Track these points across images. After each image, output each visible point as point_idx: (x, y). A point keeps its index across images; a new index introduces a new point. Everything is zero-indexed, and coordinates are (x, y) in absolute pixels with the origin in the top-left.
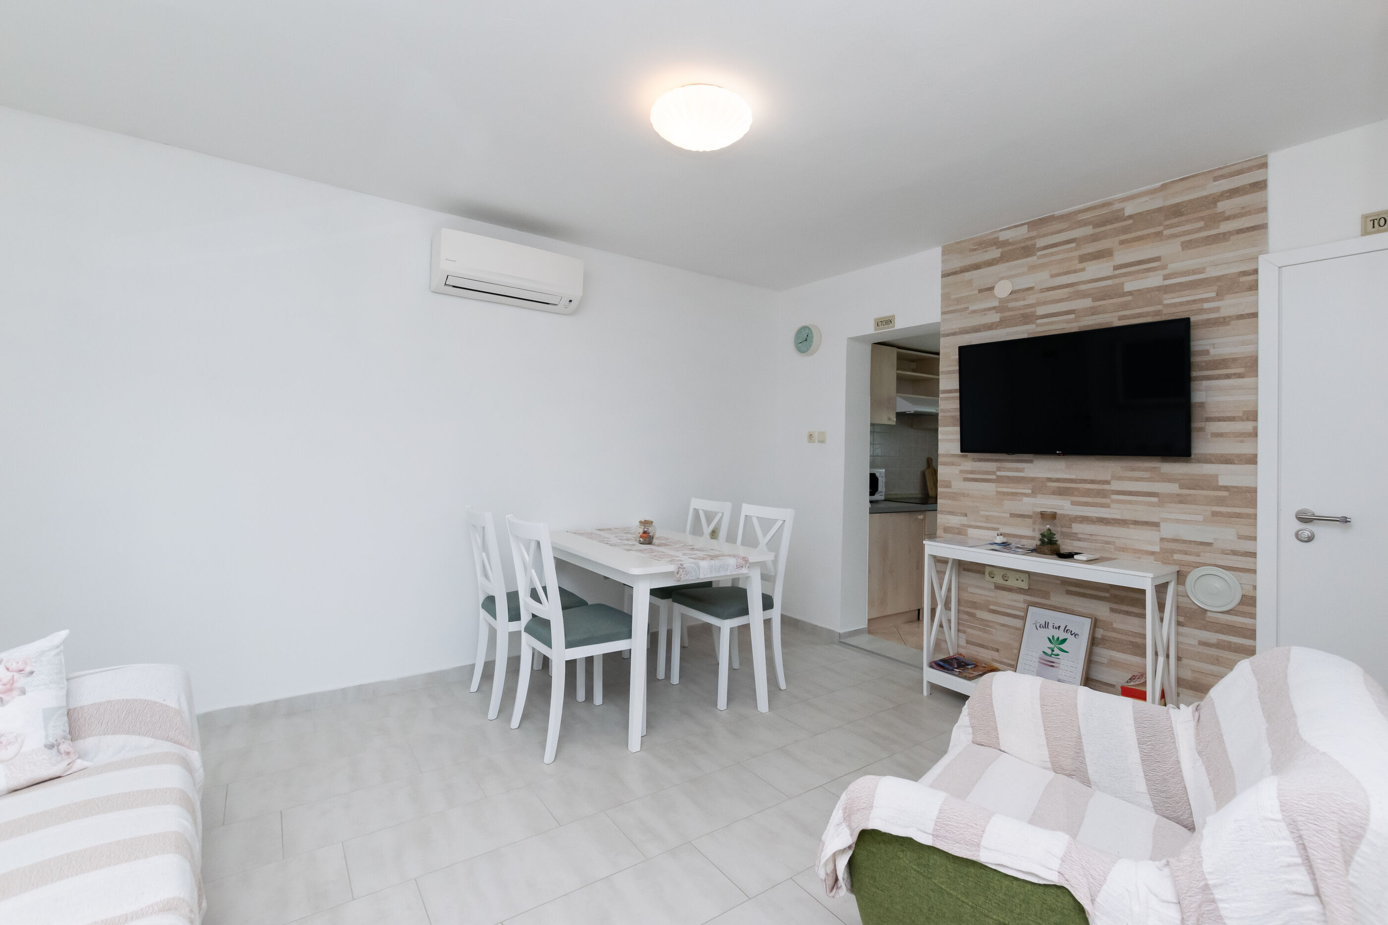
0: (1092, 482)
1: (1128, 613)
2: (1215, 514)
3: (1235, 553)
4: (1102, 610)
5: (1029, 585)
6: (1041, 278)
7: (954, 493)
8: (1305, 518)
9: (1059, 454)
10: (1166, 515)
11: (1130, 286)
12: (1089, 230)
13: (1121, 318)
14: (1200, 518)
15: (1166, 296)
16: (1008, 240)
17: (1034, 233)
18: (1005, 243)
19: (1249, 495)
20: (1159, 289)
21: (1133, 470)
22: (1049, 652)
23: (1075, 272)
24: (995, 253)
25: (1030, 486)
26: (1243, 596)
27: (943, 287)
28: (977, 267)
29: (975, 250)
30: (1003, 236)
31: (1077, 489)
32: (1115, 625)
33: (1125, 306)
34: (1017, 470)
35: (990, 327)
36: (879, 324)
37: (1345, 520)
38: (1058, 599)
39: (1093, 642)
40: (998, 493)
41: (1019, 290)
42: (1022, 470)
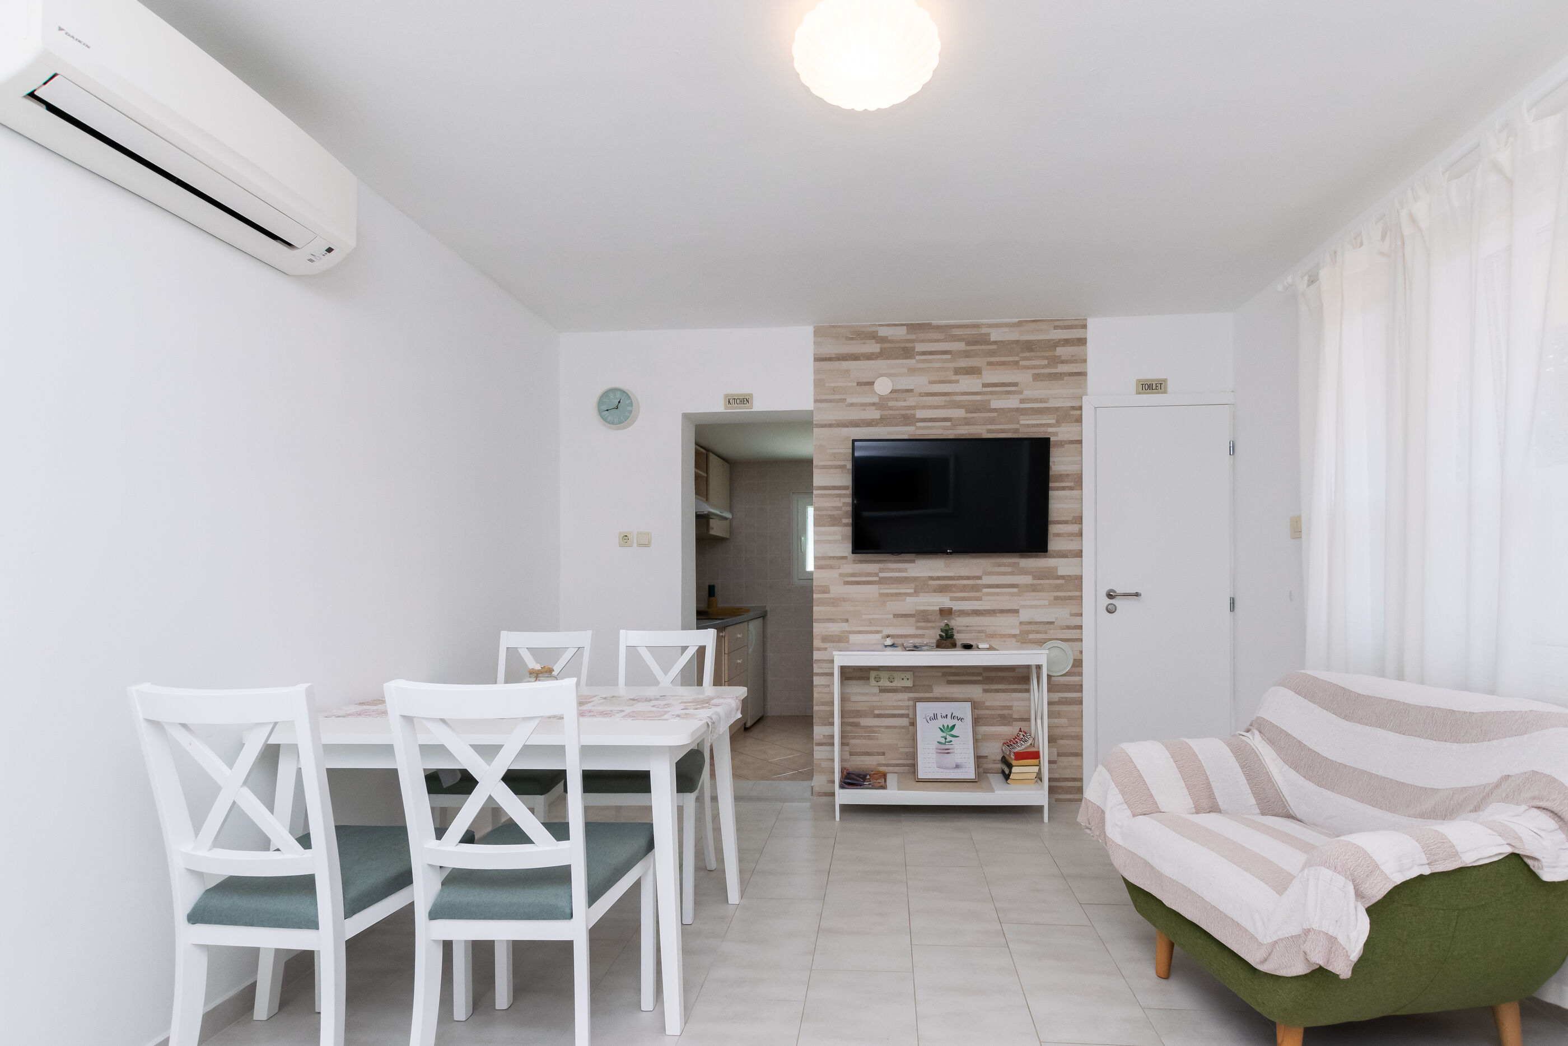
0: (968, 578)
1: (997, 691)
2: (1056, 598)
3: (1068, 627)
4: (976, 691)
5: (914, 682)
6: (919, 382)
7: (832, 598)
8: (1111, 595)
9: (951, 553)
10: (1024, 603)
11: (996, 404)
12: (959, 346)
13: (989, 431)
14: (1046, 602)
15: (1021, 417)
16: (887, 337)
17: (913, 337)
18: (883, 340)
19: (1077, 581)
20: (1017, 410)
21: (1000, 566)
22: (943, 741)
23: (950, 382)
24: (874, 348)
25: (913, 585)
26: (1074, 660)
27: (817, 372)
28: (855, 357)
29: (852, 339)
30: (883, 332)
31: (955, 585)
32: (987, 704)
33: (992, 421)
34: (900, 570)
35: (869, 423)
36: (731, 401)
37: (1137, 595)
38: (940, 690)
39: (976, 721)
40: (881, 595)
41: (899, 390)
42: (904, 570)
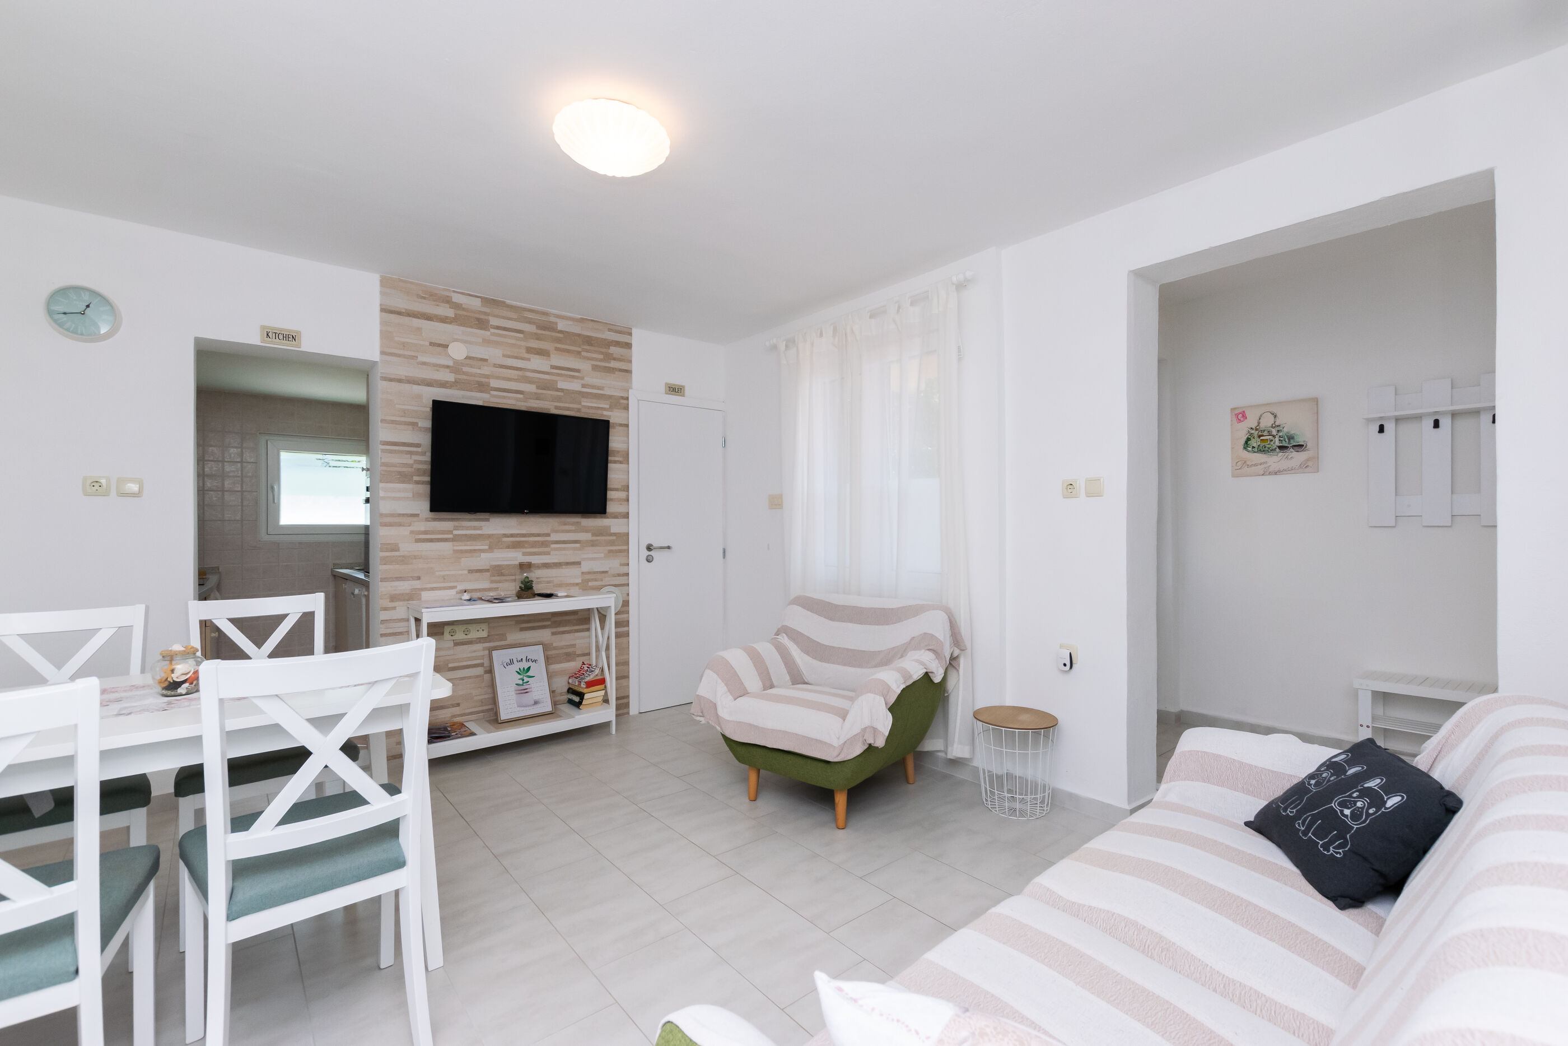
0: (539, 535)
1: (563, 632)
2: (610, 551)
3: (619, 575)
4: (545, 635)
5: (489, 632)
6: (494, 354)
7: (403, 556)
8: (649, 548)
9: (527, 513)
10: (585, 556)
11: (561, 385)
12: (531, 328)
13: (557, 408)
14: (602, 555)
15: (585, 400)
16: (462, 305)
17: (487, 310)
18: (457, 306)
19: (625, 538)
20: (580, 393)
21: (565, 524)
22: (521, 682)
23: (522, 359)
24: (450, 313)
25: (487, 542)
26: (623, 601)
27: (383, 323)
28: (428, 317)
29: (424, 298)
30: (457, 298)
31: (526, 542)
32: (555, 645)
33: (559, 399)
34: (475, 528)
35: (443, 385)
36: (268, 336)
37: (669, 548)
38: (514, 636)
39: (548, 660)
40: (455, 551)
41: (474, 358)
42: (480, 528)
